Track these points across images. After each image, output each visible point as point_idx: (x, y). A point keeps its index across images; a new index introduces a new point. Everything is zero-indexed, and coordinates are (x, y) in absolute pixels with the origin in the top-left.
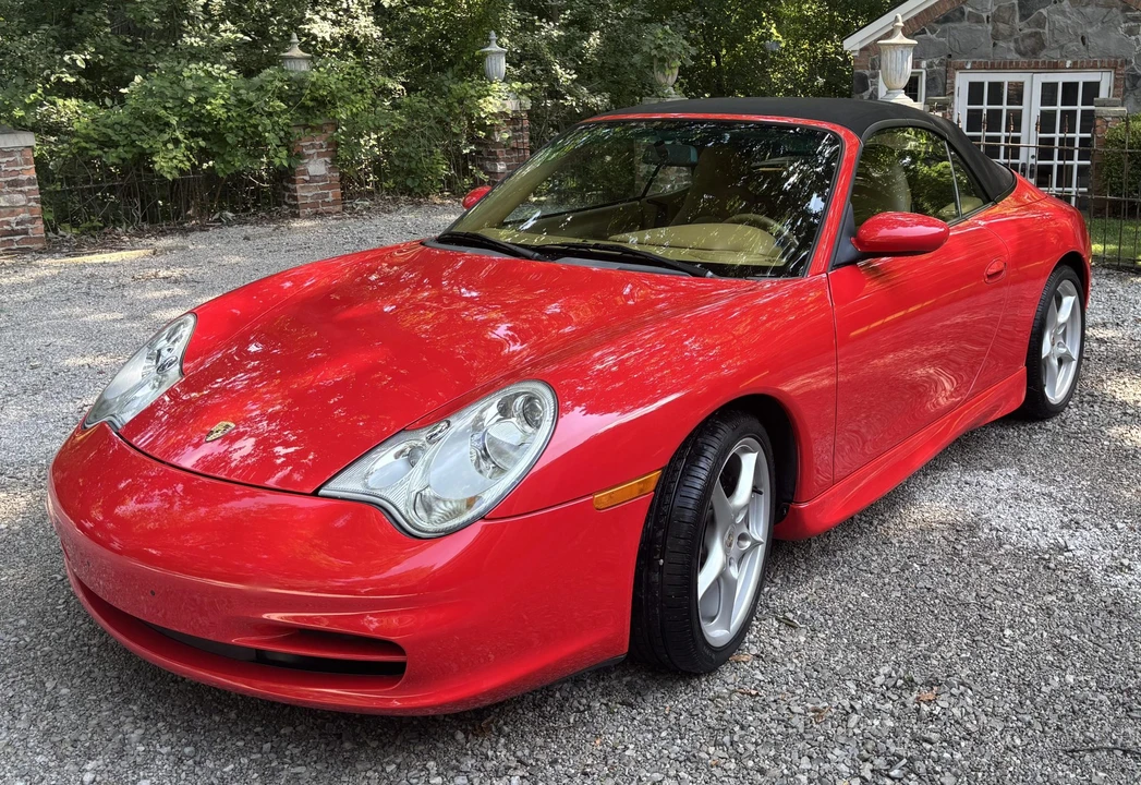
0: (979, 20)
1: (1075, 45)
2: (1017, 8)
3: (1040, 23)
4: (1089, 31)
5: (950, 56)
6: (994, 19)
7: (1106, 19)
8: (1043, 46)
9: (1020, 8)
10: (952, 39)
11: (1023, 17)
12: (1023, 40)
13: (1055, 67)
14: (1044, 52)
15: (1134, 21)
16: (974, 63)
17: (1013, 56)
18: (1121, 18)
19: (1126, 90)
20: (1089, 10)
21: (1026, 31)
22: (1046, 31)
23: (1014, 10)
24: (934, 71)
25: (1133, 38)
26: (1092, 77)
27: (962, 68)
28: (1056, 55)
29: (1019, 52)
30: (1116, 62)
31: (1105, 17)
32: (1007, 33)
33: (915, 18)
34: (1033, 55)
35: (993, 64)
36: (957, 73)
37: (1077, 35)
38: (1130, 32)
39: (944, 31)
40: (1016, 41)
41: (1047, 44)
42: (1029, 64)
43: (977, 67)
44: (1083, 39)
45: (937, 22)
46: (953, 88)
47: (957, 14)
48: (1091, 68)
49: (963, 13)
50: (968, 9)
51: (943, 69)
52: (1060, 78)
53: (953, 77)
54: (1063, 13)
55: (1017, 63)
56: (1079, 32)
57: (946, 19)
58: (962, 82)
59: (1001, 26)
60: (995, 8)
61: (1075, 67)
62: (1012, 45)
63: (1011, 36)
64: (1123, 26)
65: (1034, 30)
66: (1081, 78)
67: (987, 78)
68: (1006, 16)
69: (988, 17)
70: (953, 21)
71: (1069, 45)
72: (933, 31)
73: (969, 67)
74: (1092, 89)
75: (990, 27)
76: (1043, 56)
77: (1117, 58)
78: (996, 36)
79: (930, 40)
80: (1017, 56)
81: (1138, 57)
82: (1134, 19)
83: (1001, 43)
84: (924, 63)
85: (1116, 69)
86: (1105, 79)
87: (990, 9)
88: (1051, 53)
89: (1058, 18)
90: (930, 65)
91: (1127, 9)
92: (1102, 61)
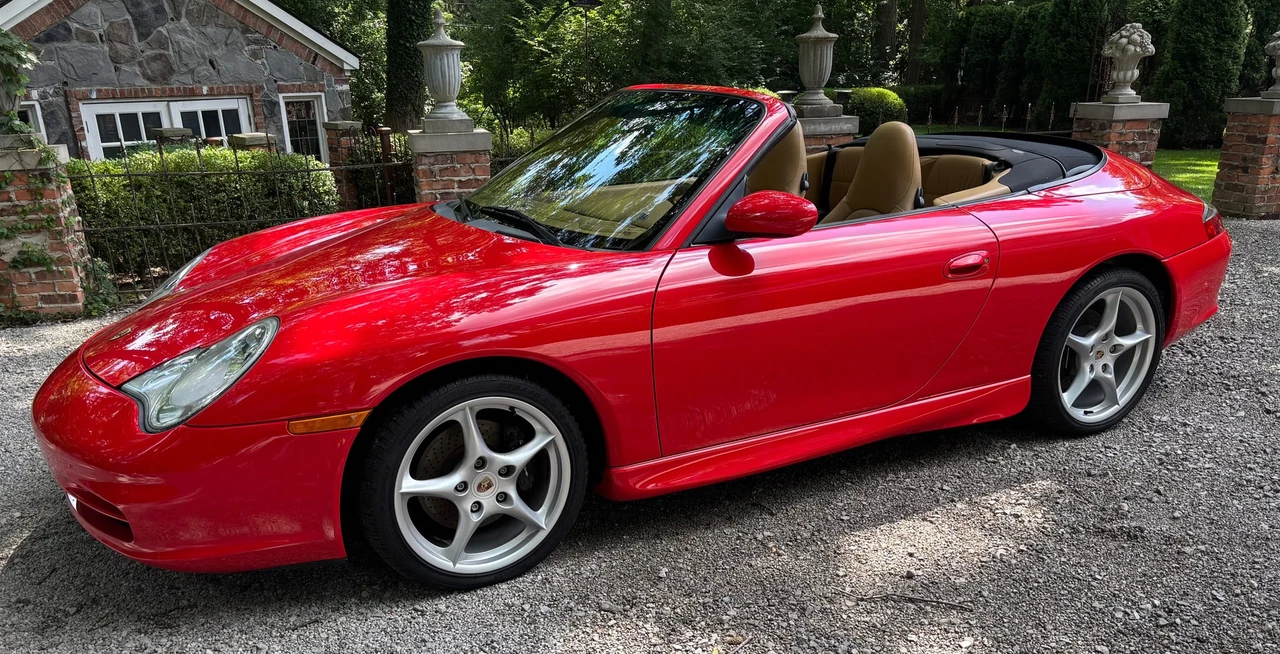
0: (91, 39)
1: (205, 70)
2: (132, 26)
3: (162, 43)
4: (215, 53)
5: (65, 83)
6: (108, 38)
7: (229, 41)
8: (172, 71)
9: (137, 25)
10: (63, 63)
11: (143, 36)
12: (148, 64)
13: (191, 94)
14: (174, 78)
15: (256, 44)
16: (99, 91)
17: (141, 82)
18: (241, 39)
19: (266, 117)
20: (209, 30)
21: (149, 53)
22: (171, 53)
23: (130, 28)
24: (51, 103)
25: (259, 62)
26: (230, 104)
27: (86, 98)
28: (188, 80)
29: (149, 79)
30: (251, 89)
31: (227, 38)
32: (128, 55)
34: (164, 80)
35: (122, 92)
36: (80, 104)
37: (203, 57)
38: (255, 55)
39: (49, 52)
40: (140, 64)
41: (175, 67)
42: (164, 91)
43: (105, 97)
44: (211, 62)
45: (38, 40)
46: (81, 123)
47: (62, 31)
48: (229, 94)
49: (69, 30)
50: (74, 26)
51: (61, 100)
52: (199, 106)
53: (78, 110)
54: (184, 32)
55: (150, 90)
56: (207, 54)
57: (49, 38)
58: (88, 114)
59: (119, 46)
60: (106, 25)
61: (213, 94)
62: (137, 69)
63: (133, 58)
64: (246, 48)
65: (157, 52)
66: (219, 105)
67: (117, 109)
68: (123, 35)
69: (101, 36)
70: (58, 40)
71: (199, 68)
73: (94, 96)
74: (232, 117)
75: (107, 48)
76: (175, 82)
77: (249, 83)
78: (115, 59)
80: (146, 82)
81: (268, 81)
82: (256, 42)
83: (124, 67)
84: (35, 94)
85: (251, 95)
86: (242, 107)
87: (101, 27)
88: (183, 78)
89: (179, 37)
90: (43, 96)
91: (246, 30)
92: (237, 87)
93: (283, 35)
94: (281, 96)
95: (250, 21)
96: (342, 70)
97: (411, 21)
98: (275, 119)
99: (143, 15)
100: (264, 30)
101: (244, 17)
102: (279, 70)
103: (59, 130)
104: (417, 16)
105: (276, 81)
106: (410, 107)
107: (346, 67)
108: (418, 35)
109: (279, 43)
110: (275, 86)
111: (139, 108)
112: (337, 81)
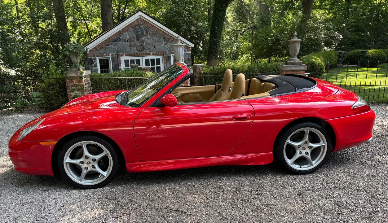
0: (125, 41)
1: (152, 48)
2: (135, 37)
3: (142, 42)
4: (156, 44)
5: (118, 52)
6: (130, 41)
7: (160, 41)
8: (144, 49)
9: (136, 37)
10: (118, 47)
11: (138, 40)
12: (138, 47)
13: (148, 55)
14: (144, 50)
15: (166, 41)
16: (125, 54)
17: (136, 52)
18: (163, 40)
19: (167, 60)
20: (155, 38)
21: (139, 44)
22: (144, 44)
23: (135, 38)
24: (114, 57)
25: (167, 46)
26: (158, 57)
27: (122, 56)
28: (148, 51)
29: (138, 51)
30: (164, 53)
32: (134, 45)
33: (106, 40)
34: (142, 51)
35: (131, 54)
36: (121, 57)
37: (152, 45)
38: (166, 44)
39: (115, 44)
40: (136, 47)
41: (145, 48)
42: (141, 54)
43: (126, 55)
44: (154, 46)
45: (113, 42)
46: (120, 62)
47: (119, 39)
48: (158, 54)
50: (121, 38)
51: (116, 56)
52: (150, 58)
53: (120, 59)
54: (148, 39)
55: (138, 54)
56: (153, 44)
57: (115, 41)
58: (122, 60)
59: (132, 43)
60: (129, 38)
61: (154, 55)
62: (135, 48)
63: (135, 46)
64: (164, 42)
65: (141, 44)
66: (155, 57)
67: (129, 58)
68: (133, 40)
69: (127, 40)
70: (117, 41)
71: (151, 48)
72: (112, 45)
73: (124, 55)
74: (158, 60)
75: (129, 43)
76: (145, 52)
77: (163, 51)
78: (130, 46)
79: (111, 47)
80: (137, 52)
81: (169, 51)
82: (167, 41)
83: (132, 48)
84: (110, 55)
85: (164, 55)
86: (161, 58)
87: (128, 38)
88: (147, 51)
89: (147, 40)
90: (112, 55)
91: (164, 38)
92: (160, 53)
93: (174, 39)
94: (172, 55)
95: (165, 35)
96: (189, 48)
97: (216, 33)
98: (169, 61)
99: (138, 35)
100: (169, 38)
101: (164, 35)
102: (172, 48)
103: (115, 64)
104: (218, 31)
105: (171, 51)
106: (214, 57)
107: (190, 47)
108: (218, 36)
109: (173, 41)
110: (170, 52)
111: (135, 58)
112: (187, 51)
